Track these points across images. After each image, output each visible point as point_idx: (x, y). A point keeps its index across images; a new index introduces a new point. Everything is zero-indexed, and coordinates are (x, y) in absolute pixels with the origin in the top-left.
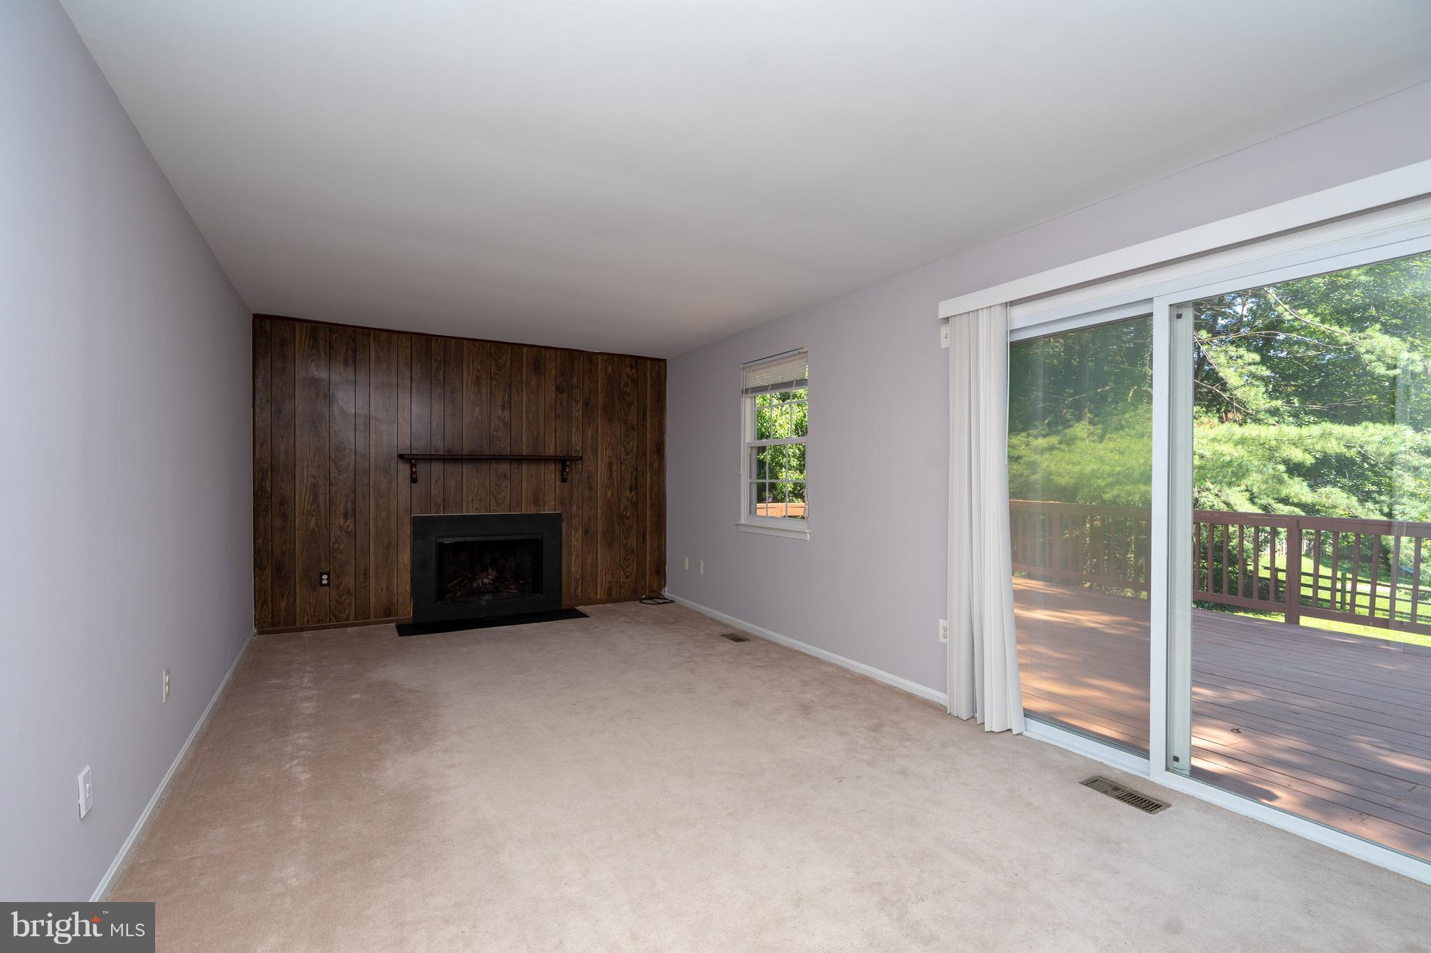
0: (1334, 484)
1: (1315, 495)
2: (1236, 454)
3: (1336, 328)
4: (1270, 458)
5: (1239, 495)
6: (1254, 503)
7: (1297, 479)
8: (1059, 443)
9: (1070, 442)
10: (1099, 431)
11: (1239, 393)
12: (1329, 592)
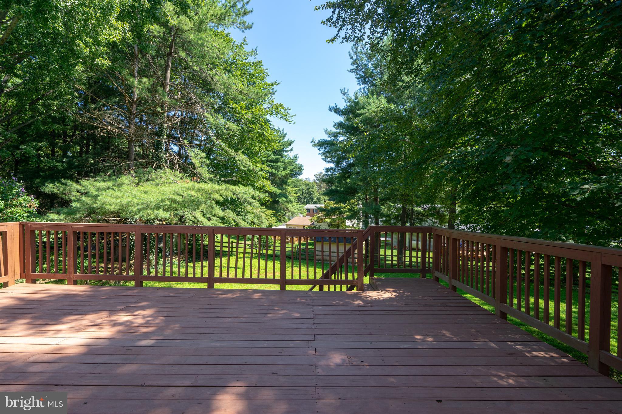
0: (230, 209)
1: (223, 213)
2: (197, 196)
3: (230, 149)
4: (209, 198)
5: (199, 213)
6: (204, 217)
7: (218, 207)
8: (113, 186)
9: (120, 186)
10: (136, 181)
11: (199, 170)
12: (227, 248)
